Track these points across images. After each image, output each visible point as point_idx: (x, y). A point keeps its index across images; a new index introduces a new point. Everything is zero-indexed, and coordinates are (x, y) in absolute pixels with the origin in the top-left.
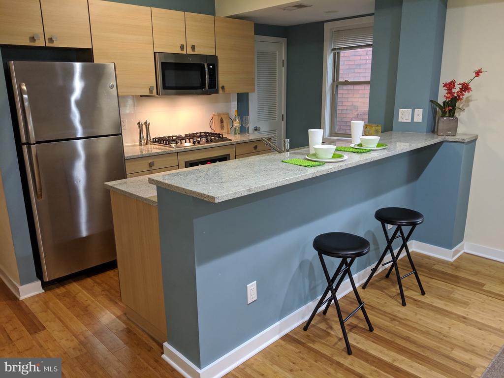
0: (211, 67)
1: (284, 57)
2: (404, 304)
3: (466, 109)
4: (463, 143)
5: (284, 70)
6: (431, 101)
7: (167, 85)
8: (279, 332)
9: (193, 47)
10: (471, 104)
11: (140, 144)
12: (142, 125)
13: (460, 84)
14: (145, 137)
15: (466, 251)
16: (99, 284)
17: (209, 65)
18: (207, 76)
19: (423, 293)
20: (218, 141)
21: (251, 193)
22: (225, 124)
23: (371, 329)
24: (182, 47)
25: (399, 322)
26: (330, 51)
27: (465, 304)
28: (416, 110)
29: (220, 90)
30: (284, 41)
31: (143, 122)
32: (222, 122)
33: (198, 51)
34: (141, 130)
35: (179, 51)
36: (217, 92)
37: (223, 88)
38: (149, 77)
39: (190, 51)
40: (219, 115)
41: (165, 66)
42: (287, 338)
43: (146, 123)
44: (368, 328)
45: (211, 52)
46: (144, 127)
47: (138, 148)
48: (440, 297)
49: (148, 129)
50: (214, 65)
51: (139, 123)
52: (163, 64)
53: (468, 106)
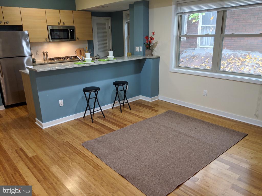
0: (72, 30)
1: (110, 25)
2: (121, 112)
3: (156, 46)
4: (151, 59)
5: (110, 31)
6: (144, 43)
7: (53, 38)
8: (74, 118)
9: (64, 23)
10: (158, 44)
11: (44, 60)
12: (44, 53)
13: (150, 37)
14: (46, 58)
15: (159, 99)
16: (24, 107)
17: (70, 30)
18: (70, 34)
19: (130, 110)
20: (75, 59)
21: (51, 70)
22: (82, 53)
23: (104, 117)
24: (59, 23)
25: (116, 116)
26: (126, 23)
27: (142, 112)
28: (140, 47)
29: (77, 39)
30: (110, 18)
31: (45, 52)
32: (81, 52)
33: (66, 25)
34: (44, 55)
35: (58, 25)
36: (75, 40)
37: (78, 38)
38: (46, 35)
39: (62, 25)
40: (79, 49)
41: (52, 31)
42: (77, 119)
43: (46, 52)
44: (103, 117)
45: (72, 25)
46: (45, 54)
47: (44, 61)
48: (136, 111)
49: (47, 55)
50: (73, 30)
51: (43, 52)
52: (51, 30)
53: (157, 45)
